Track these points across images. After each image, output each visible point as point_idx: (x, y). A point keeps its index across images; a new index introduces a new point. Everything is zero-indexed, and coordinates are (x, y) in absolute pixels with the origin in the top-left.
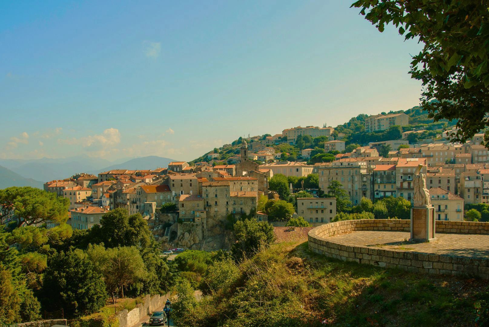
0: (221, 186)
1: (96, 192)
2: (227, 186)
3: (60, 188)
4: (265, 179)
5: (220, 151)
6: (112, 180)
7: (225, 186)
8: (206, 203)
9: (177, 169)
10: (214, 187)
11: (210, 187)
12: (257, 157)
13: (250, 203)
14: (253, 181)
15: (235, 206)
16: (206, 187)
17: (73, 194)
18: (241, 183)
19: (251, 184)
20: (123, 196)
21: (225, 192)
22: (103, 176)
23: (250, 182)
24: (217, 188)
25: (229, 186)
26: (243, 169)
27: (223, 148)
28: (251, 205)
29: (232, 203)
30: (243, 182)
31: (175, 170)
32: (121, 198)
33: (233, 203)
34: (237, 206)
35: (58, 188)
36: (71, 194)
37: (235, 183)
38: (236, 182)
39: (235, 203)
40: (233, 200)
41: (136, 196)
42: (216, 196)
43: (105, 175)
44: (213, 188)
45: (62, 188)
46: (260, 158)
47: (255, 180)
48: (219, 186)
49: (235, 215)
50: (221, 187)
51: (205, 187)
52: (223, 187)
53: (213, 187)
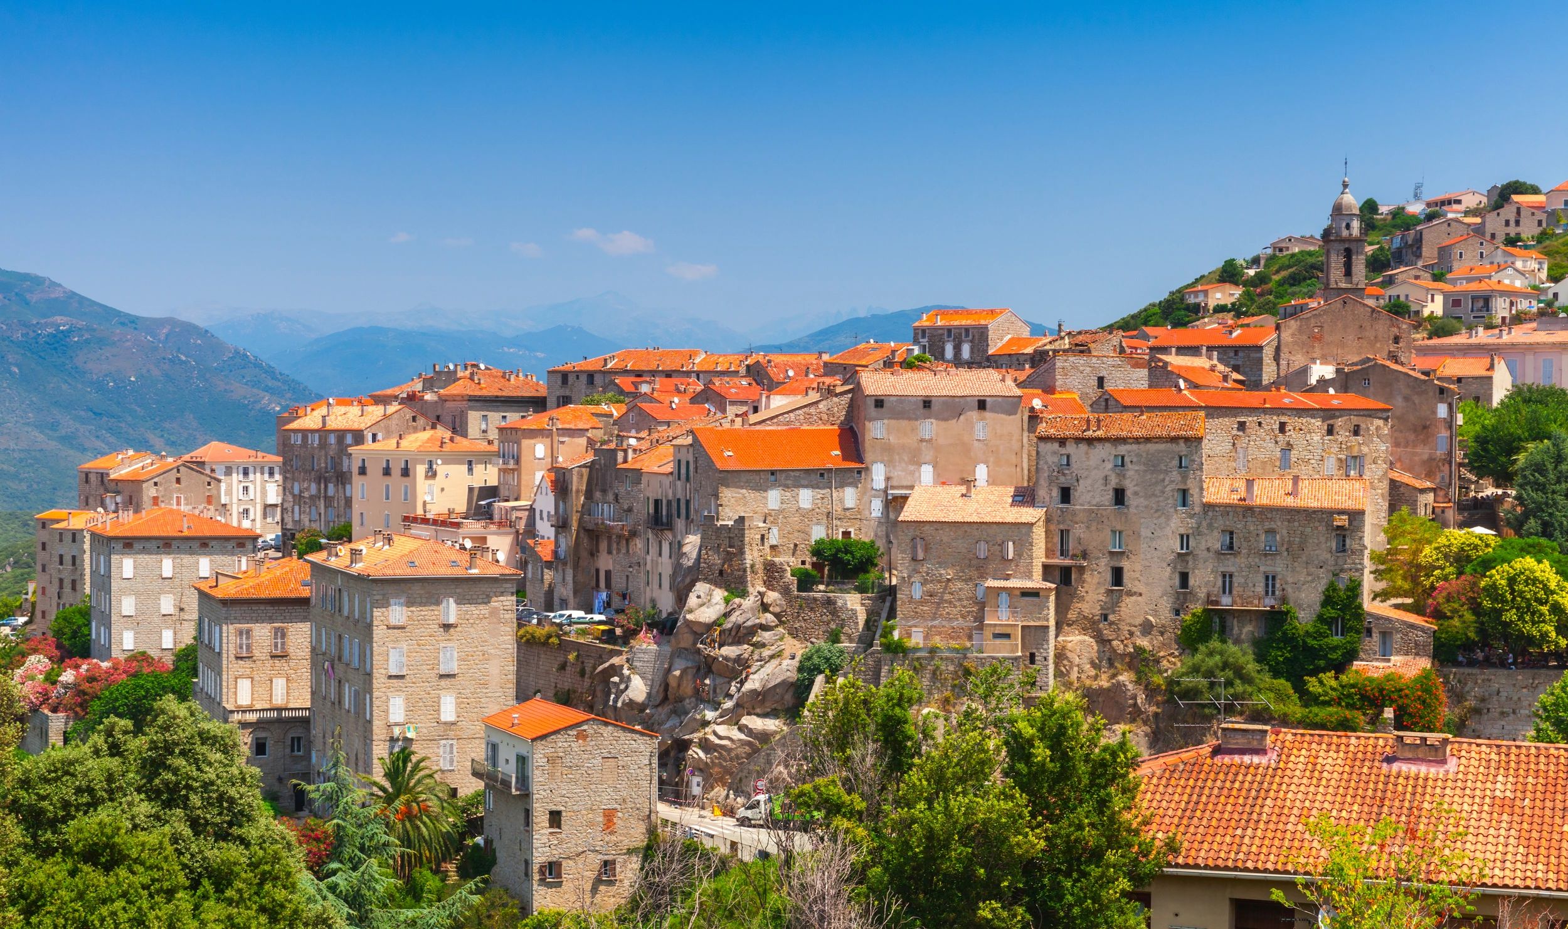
0: (1148, 440)
1: (511, 465)
2: (1187, 439)
3: (341, 434)
4: (1442, 411)
5: (1252, 272)
6: (610, 401)
7: (1174, 439)
8: (1057, 539)
9: (957, 349)
10: (1108, 445)
11: (1083, 447)
12: (1439, 299)
13: (1323, 548)
14: (1355, 420)
15: (1231, 565)
16: (1062, 442)
17: (396, 471)
18: (1282, 427)
19: (1343, 435)
20: (622, 491)
21: (1175, 475)
22: (571, 378)
23: (1339, 422)
24: (1123, 449)
25: (1199, 439)
26: (1317, 352)
27: (1271, 259)
28: (1331, 561)
29: (1215, 540)
30: (1291, 421)
31: (949, 351)
32: (610, 497)
33: (1218, 546)
34: (1241, 561)
35: (332, 439)
36: (387, 472)
37: (1242, 426)
38: (1250, 420)
39: (1231, 547)
40: (1220, 523)
41: (672, 485)
42: (1119, 496)
43: (584, 378)
44: (1102, 451)
45: (349, 439)
46: (1457, 303)
47: (1371, 413)
48: (1137, 440)
49: (1229, 619)
50: (1152, 447)
51: (1056, 445)
52: (1162, 446)
53: (1099, 446)
